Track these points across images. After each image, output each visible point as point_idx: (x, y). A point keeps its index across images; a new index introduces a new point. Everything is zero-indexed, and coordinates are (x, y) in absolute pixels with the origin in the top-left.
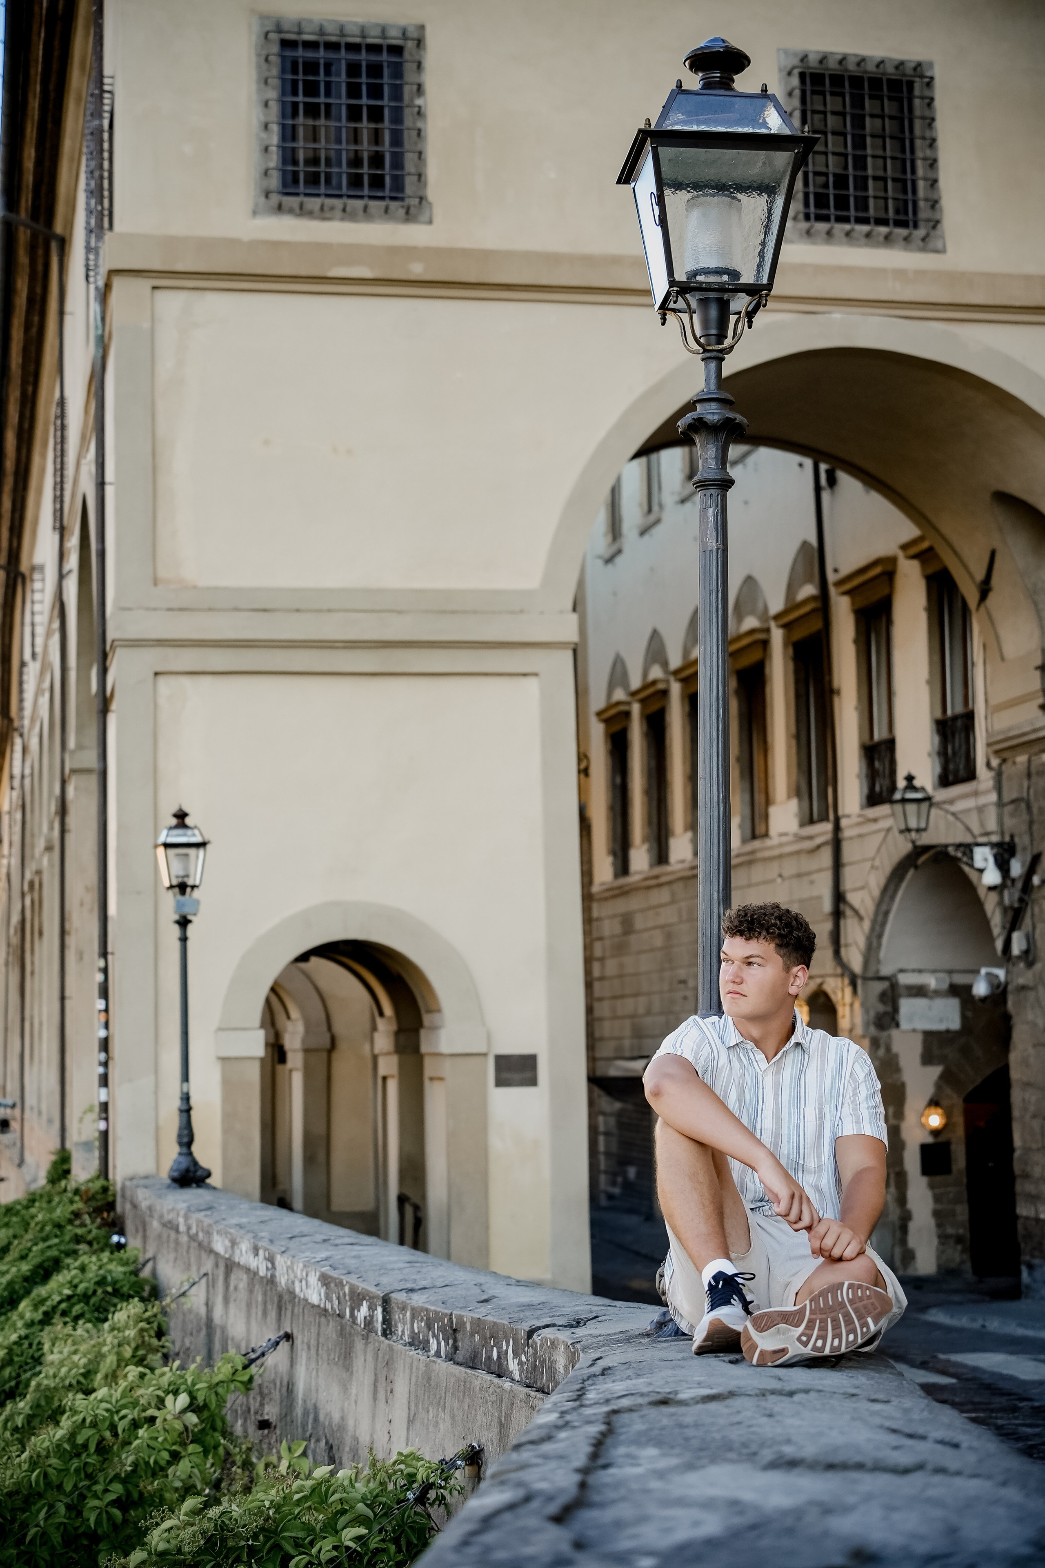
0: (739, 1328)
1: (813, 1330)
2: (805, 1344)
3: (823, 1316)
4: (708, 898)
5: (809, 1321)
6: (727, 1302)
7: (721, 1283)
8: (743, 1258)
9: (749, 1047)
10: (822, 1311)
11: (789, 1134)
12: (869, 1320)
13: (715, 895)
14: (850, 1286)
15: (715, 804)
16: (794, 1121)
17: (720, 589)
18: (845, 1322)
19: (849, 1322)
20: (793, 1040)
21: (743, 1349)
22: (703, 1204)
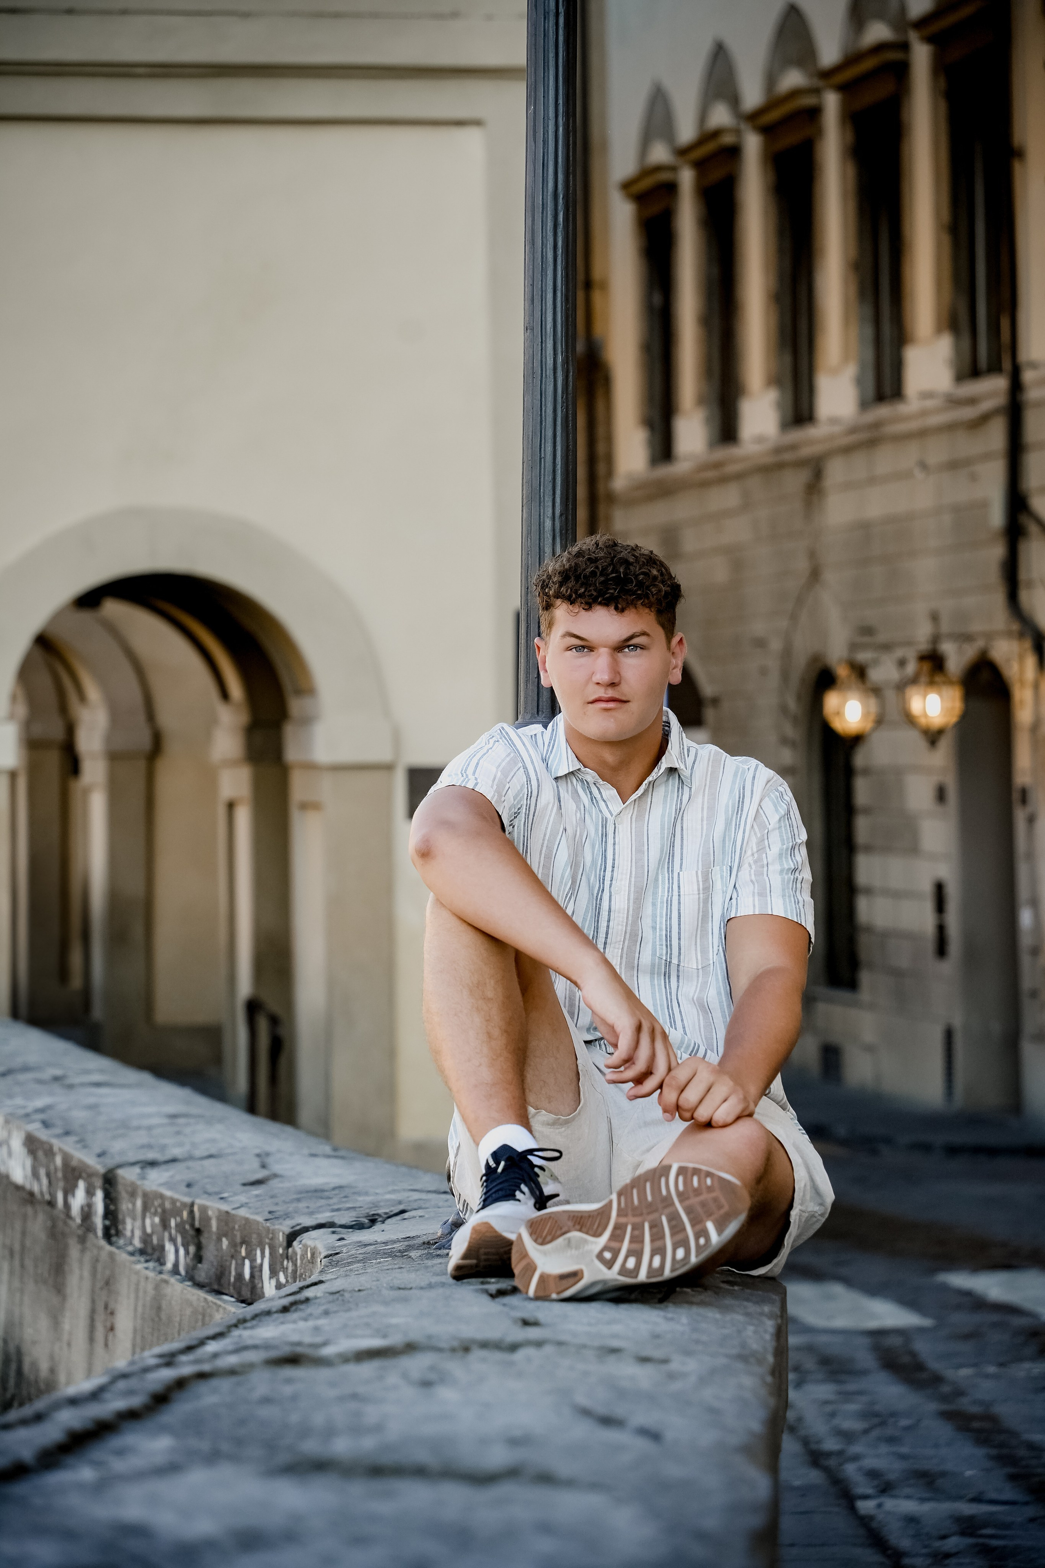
0: (512, 1237)
1: (622, 1241)
2: (609, 1264)
3: (637, 1220)
4: (535, 528)
5: (617, 1227)
6: (510, 1196)
7: (502, 1164)
8: (567, 1122)
9: (591, 778)
10: (636, 1212)
11: (655, 916)
12: (710, 1226)
13: (548, 524)
14: (682, 1171)
15: (550, 372)
16: (663, 895)
18: (672, 1228)
19: (677, 1228)
20: (664, 764)
21: (516, 1271)
22: (489, 1035)
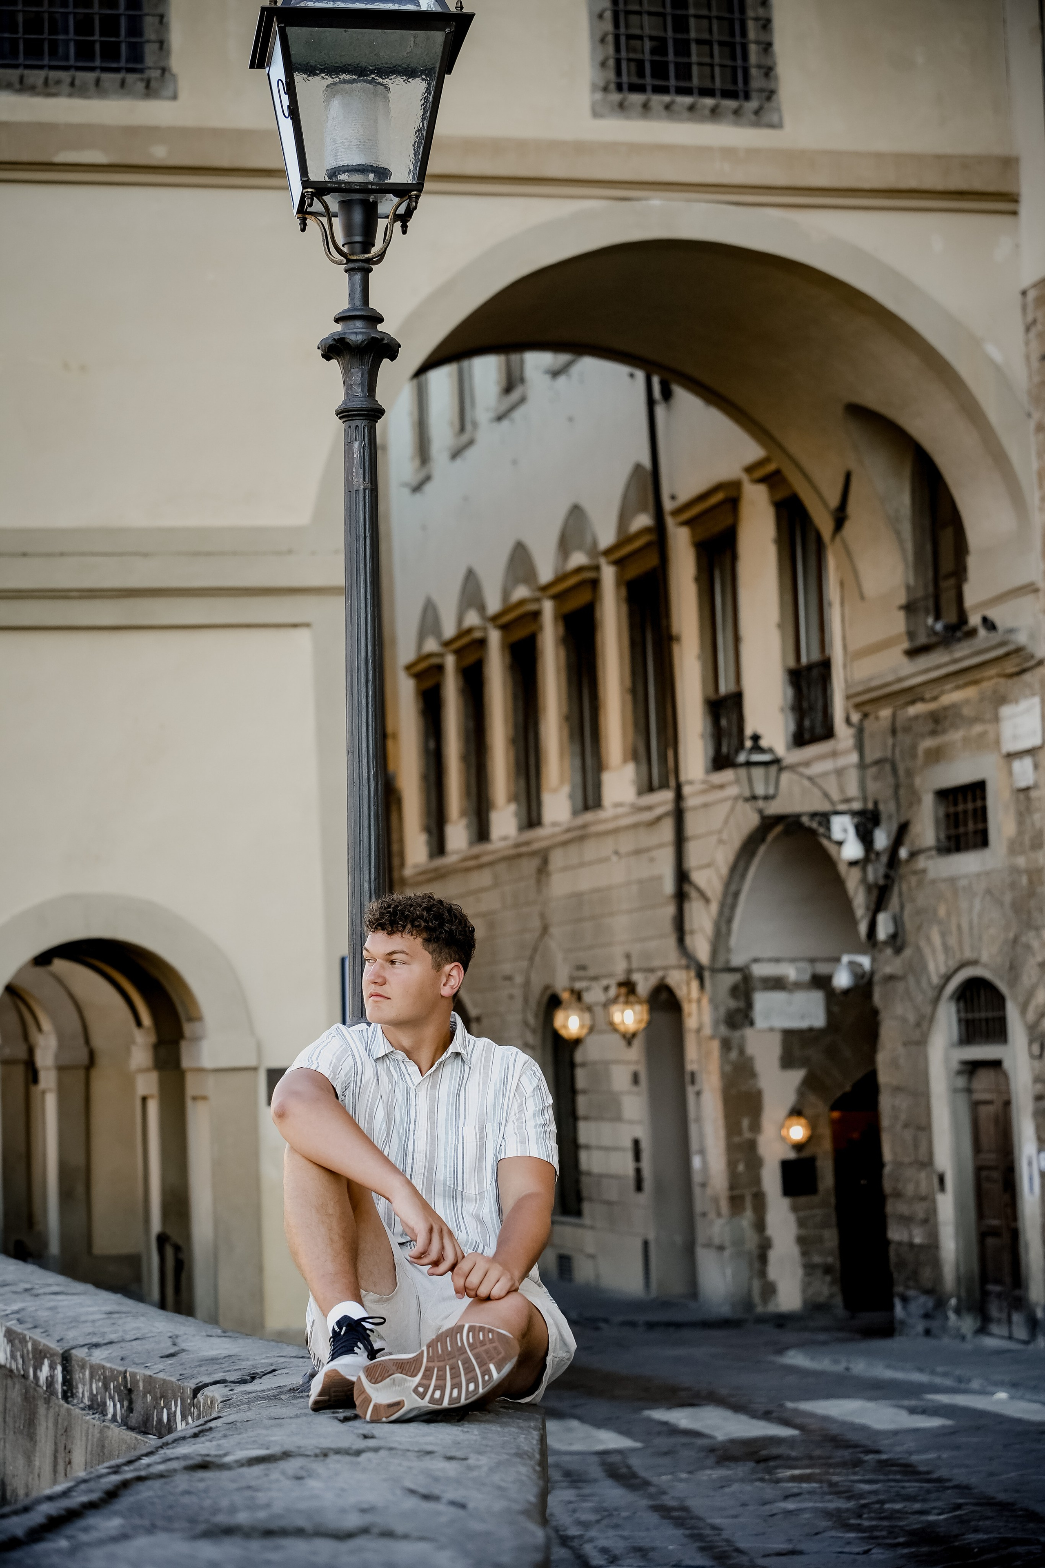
0: (354, 1379)
1: (431, 1379)
2: (422, 1396)
3: (441, 1364)
4: (357, 889)
5: (426, 1370)
6: (350, 1351)
7: (344, 1328)
8: (388, 1300)
9: (400, 1058)
10: (441, 1358)
11: (446, 1158)
12: (492, 1367)
13: (366, 886)
14: (471, 1329)
15: (365, 782)
16: (451, 1142)
17: (368, 534)
18: (465, 1369)
19: (469, 1369)
20: (451, 1049)
21: (357, 1403)
22: (332, 1240)
